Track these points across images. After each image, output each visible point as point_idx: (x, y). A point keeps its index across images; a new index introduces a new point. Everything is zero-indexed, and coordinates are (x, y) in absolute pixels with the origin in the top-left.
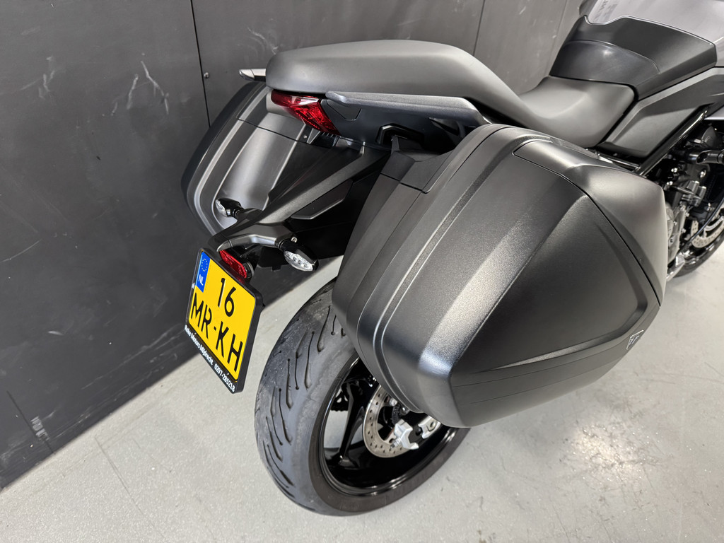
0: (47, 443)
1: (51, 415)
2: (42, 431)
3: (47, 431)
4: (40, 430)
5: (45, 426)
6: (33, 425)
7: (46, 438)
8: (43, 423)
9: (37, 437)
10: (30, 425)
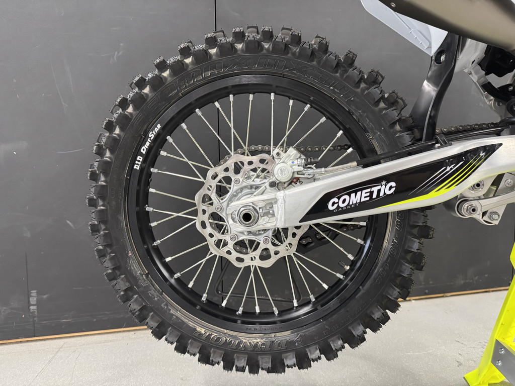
0: (34, 321)
1: (45, 297)
2: (35, 307)
3: (38, 309)
4: (34, 305)
5: (38, 304)
6: (31, 296)
7: (35, 317)
8: (37, 300)
9: (29, 309)
10: (29, 296)
